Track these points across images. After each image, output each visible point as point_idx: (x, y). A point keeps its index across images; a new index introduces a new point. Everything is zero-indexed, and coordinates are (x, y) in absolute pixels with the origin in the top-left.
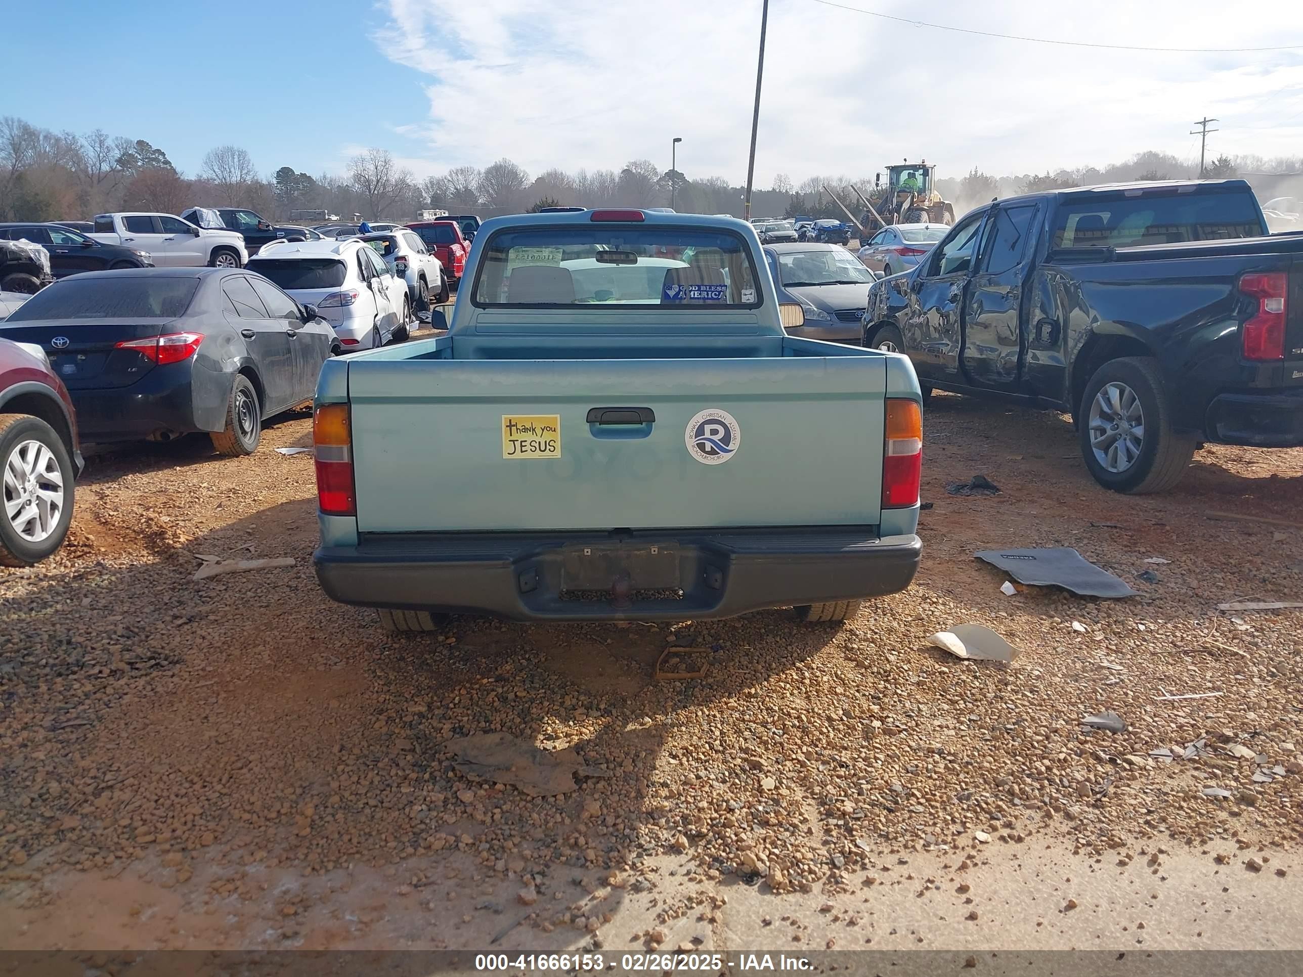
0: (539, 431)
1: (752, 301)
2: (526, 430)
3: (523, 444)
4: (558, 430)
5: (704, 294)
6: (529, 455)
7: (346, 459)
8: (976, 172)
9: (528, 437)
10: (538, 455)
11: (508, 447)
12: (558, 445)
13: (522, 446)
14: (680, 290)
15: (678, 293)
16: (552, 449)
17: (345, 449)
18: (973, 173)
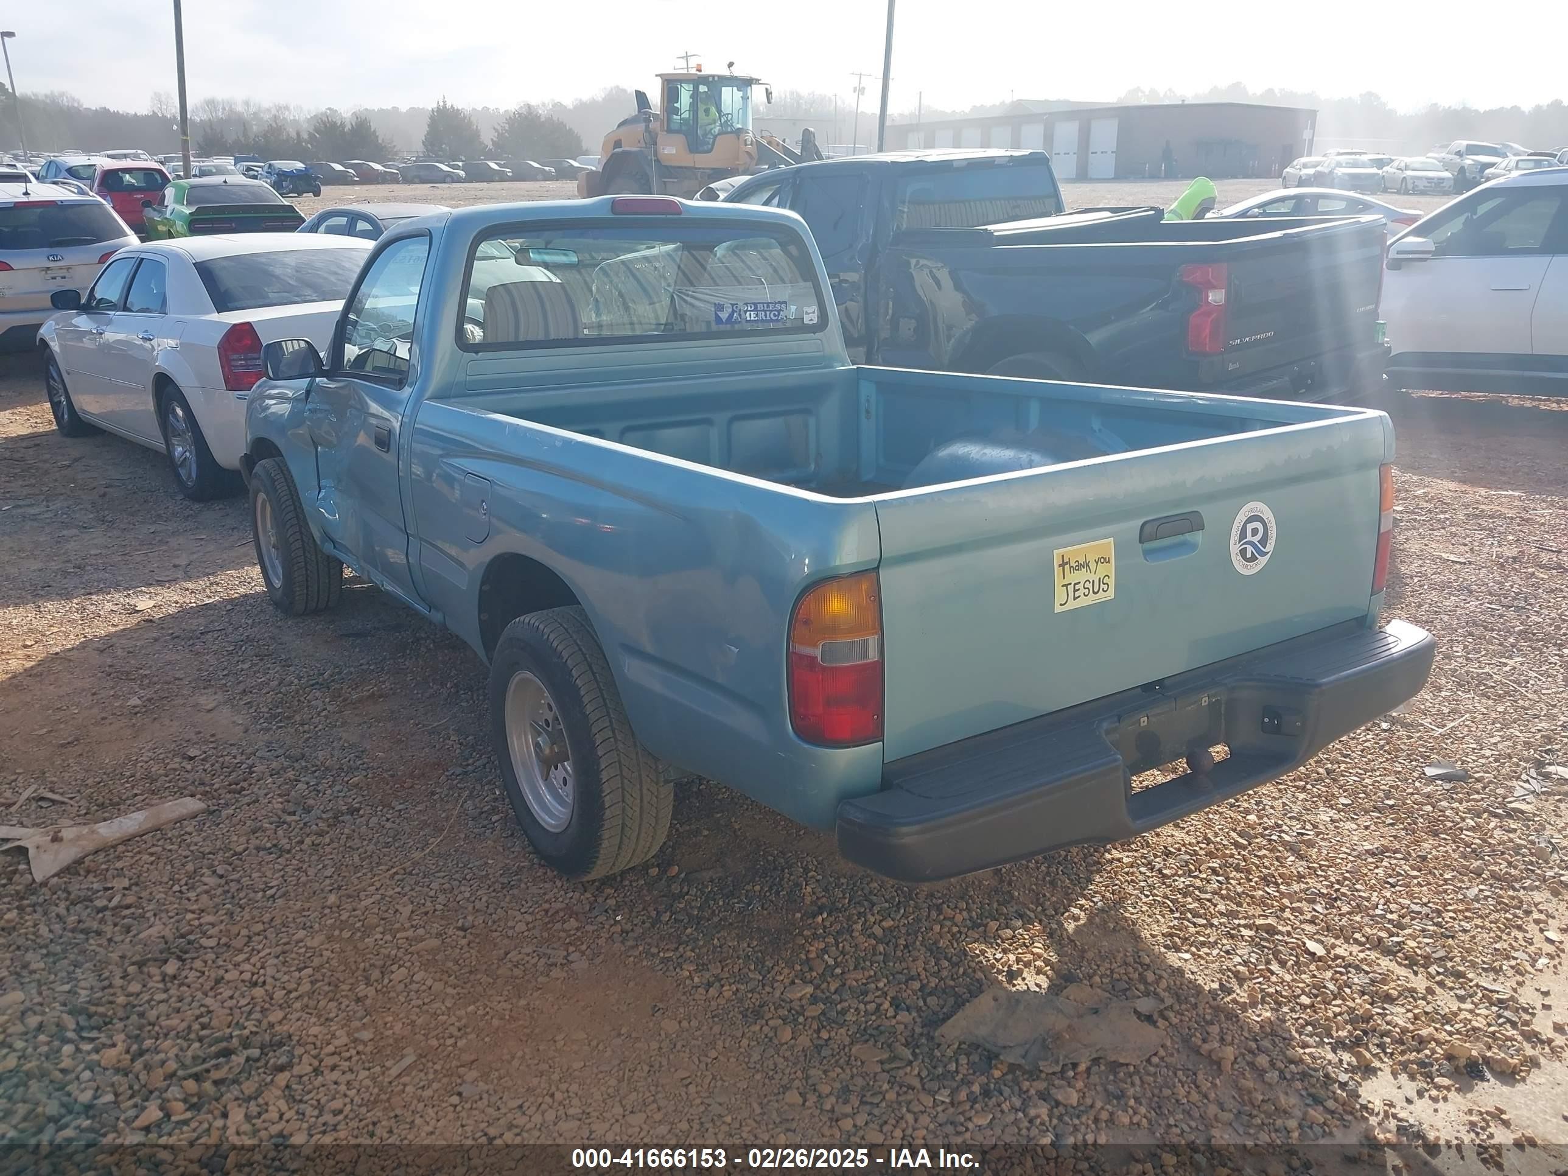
0: (1093, 565)
1: (815, 322)
2: (1080, 566)
3: (1077, 587)
4: (1113, 561)
5: (762, 315)
6: (1083, 602)
7: (873, 655)
8: (444, 102)
9: (1081, 576)
10: (1092, 599)
11: (1060, 595)
12: (1111, 581)
13: (1075, 591)
14: (733, 311)
15: (731, 315)
16: (1105, 587)
17: (872, 642)
18: (441, 104)
